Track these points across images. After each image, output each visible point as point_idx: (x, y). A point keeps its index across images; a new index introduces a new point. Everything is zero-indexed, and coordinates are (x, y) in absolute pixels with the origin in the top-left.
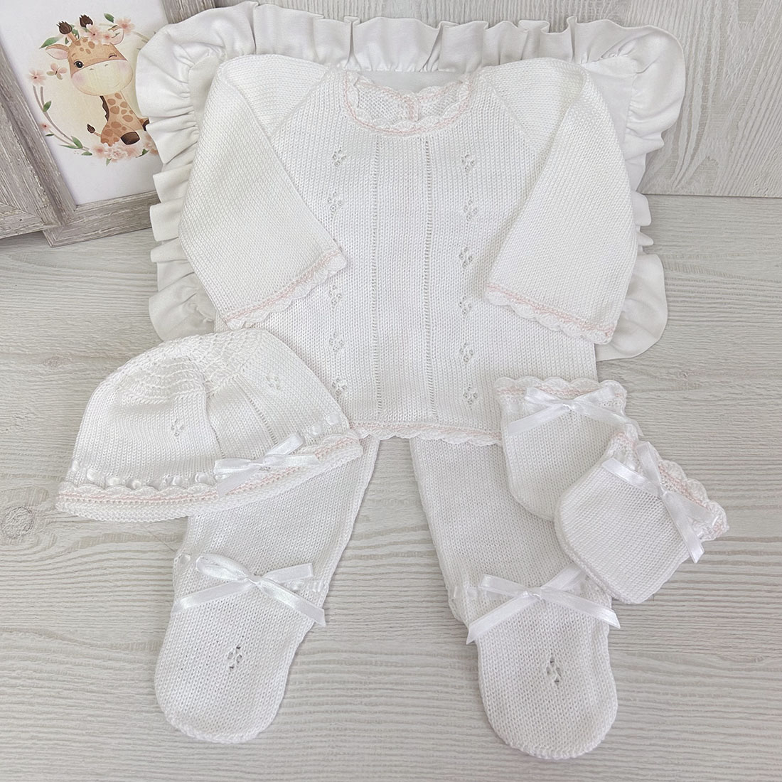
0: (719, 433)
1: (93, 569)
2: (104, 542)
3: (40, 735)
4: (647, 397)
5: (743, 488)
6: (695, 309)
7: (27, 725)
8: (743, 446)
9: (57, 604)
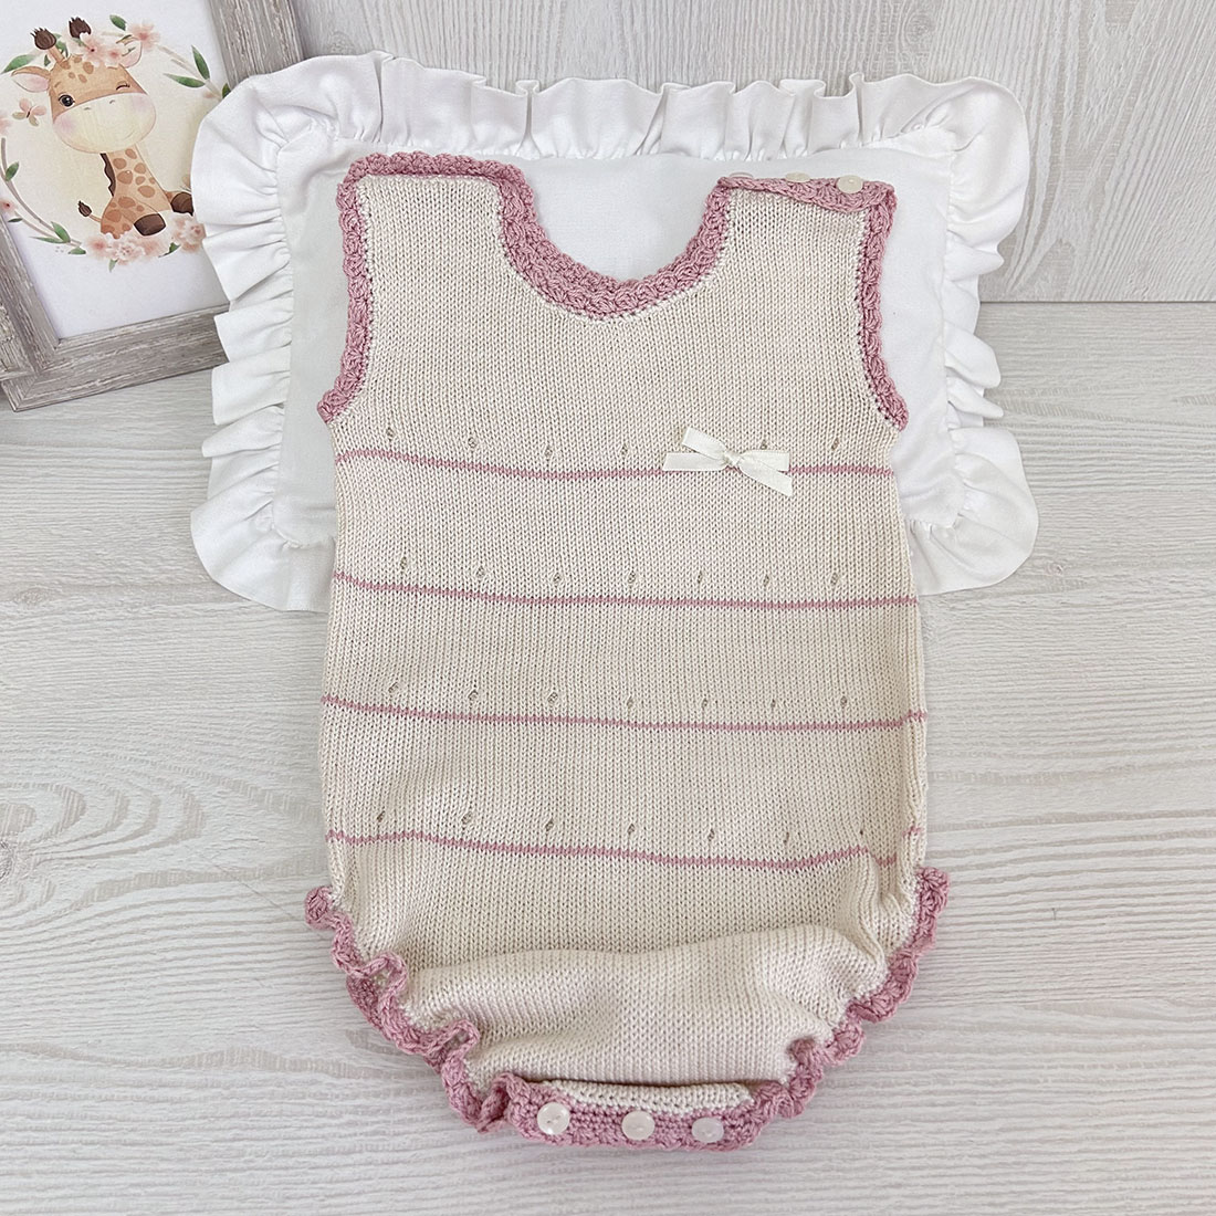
0: (1122, 653)
1: (122, 934)
2: (138, 888)
4: (1005, 604)
6: (1061, 469)
8: (1162, 672)
9: (62, 999)
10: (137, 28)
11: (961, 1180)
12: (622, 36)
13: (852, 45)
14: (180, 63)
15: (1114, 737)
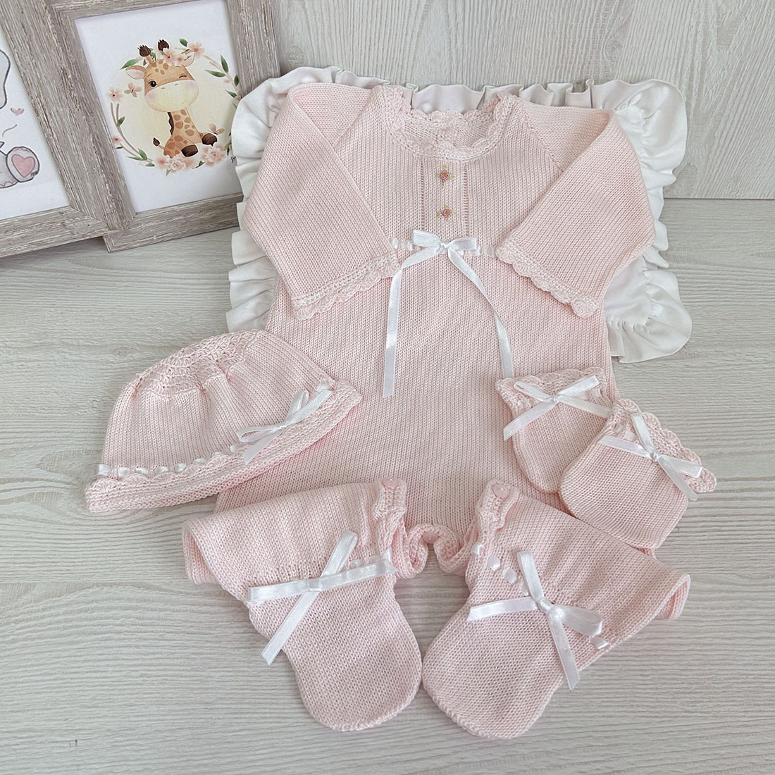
3: (149, 673)
5: (744, 437)
7: (135, 665)
8: (741, 403)
9: (151, 560)
10: (193, 46)
11: (625, 663)
12: (450, 50)
13: (576, 56)
14: (214, 64)
15: (713, 438)
